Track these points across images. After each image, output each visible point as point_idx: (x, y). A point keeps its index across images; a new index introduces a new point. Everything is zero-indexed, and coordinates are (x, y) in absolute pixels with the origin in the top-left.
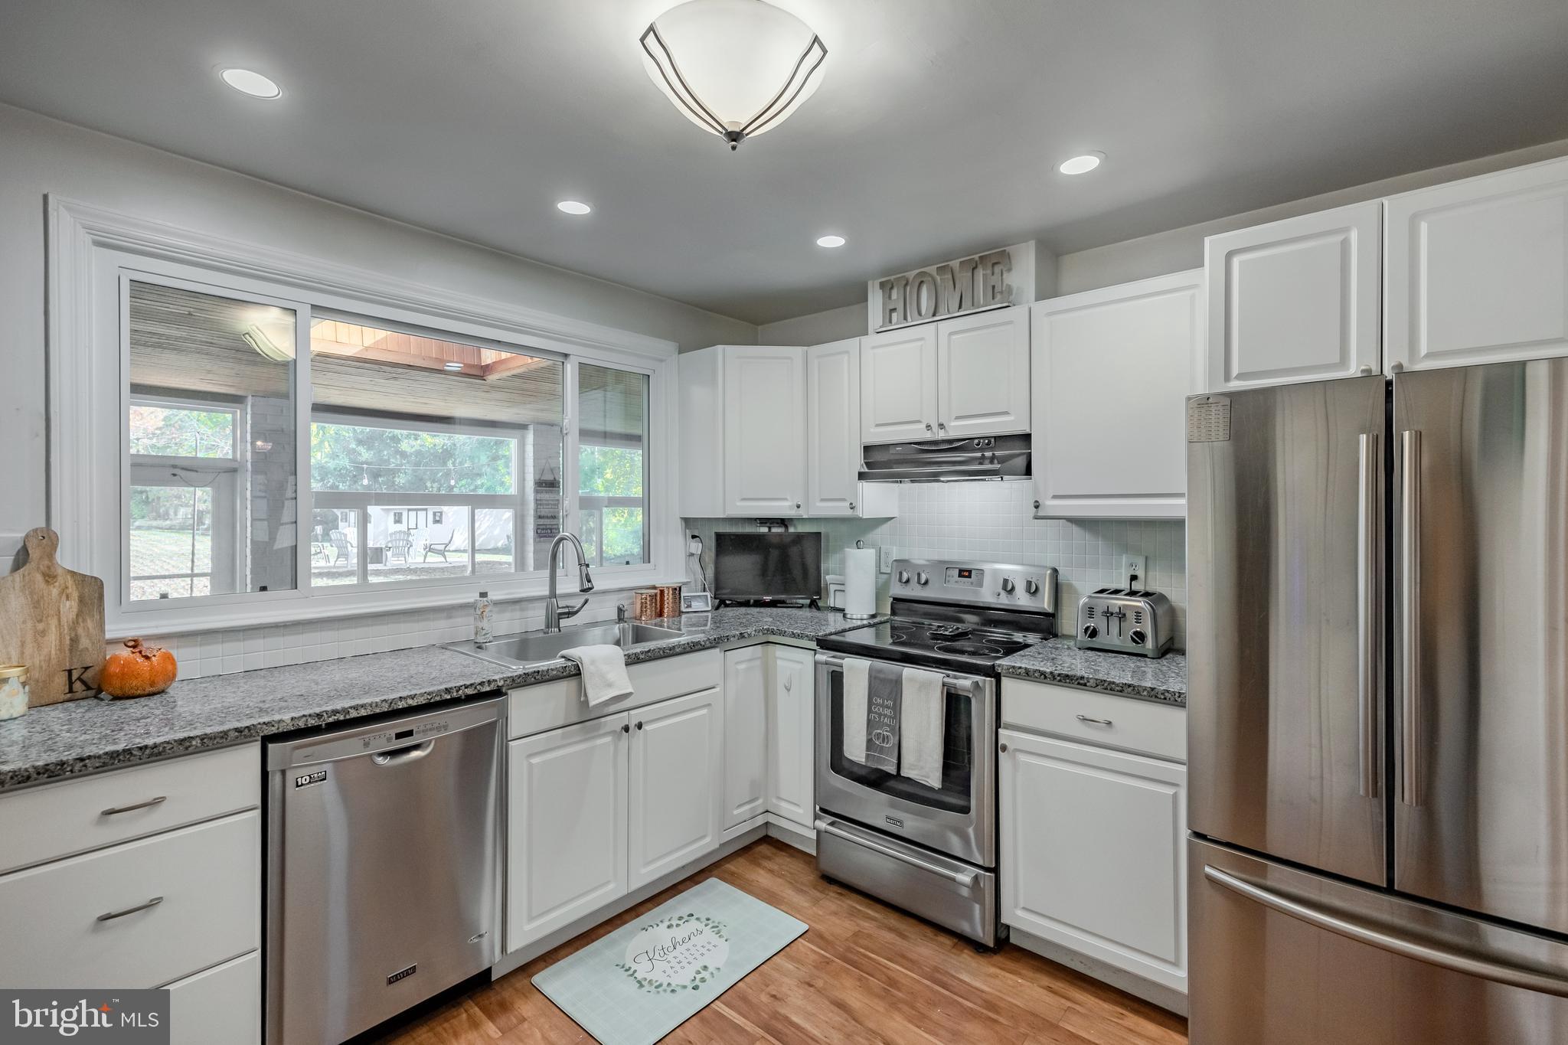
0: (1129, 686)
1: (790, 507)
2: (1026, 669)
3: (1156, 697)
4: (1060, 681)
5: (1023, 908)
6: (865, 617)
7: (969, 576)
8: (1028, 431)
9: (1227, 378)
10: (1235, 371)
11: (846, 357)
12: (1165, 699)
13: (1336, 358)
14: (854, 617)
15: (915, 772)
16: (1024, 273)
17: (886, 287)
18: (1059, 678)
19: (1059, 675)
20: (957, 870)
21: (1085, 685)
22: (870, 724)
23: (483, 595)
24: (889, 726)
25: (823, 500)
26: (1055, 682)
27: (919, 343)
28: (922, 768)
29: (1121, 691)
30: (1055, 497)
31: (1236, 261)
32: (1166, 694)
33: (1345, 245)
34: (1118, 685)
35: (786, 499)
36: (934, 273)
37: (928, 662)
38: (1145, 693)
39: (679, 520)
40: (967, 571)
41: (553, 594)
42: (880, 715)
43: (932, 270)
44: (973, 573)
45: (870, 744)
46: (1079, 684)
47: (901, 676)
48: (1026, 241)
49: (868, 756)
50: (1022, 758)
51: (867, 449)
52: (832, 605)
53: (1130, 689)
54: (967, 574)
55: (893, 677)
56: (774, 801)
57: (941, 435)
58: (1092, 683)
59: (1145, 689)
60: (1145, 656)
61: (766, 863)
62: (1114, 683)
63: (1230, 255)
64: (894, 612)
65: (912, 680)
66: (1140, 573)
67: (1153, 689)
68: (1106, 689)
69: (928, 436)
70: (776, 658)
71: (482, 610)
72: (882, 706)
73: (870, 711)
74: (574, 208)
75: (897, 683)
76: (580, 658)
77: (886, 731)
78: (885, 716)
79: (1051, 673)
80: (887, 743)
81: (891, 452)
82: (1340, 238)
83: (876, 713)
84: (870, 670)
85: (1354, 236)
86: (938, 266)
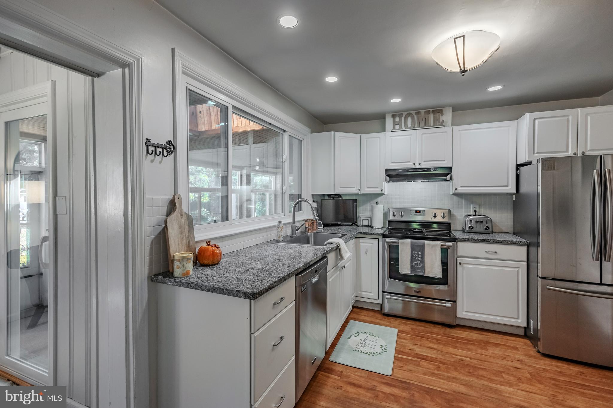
0: (504, 241)
1: (356, 190)
2: (468, 238)
3: (513, 243)
4: (480, 241)
5: (466, 311)
6: (380, 227)
7: (420, 212)
8: (451, 166)
9: (534, 153)
10: (536, 151)
11: (378, 139)
12: (516, 244)
13: (565, 150)
14: (377, 227)
15: (431, 274)
16: (447, 116)
17: (394, 116)
18: (480, 240)
19: (480, 239)
20: (445, 303)
21: (489, 242)
22: (412, 261)
23: (280, 222)
24: (420, 260)
25: (368, 188)
26: (478, 242)
27: (410, 136)
28: (433, 272)
29: (501, 243)
30: (461, 187)
31: (537, 121)
32: (516, 242)
33: (568, 120)
34: (500, 241)
35: (354, 187)
36: (414, 114)
37: (431, 239)
38: (510, 242)
39: (311, 195)
40: (419, 211)
41: (294, 222)
42: (416, 257)
43: (413, 113)
44: (421, 211)
45: (412, 267)
46: (487, 242)
47: (424, 244)
48: (449, 107)
49: (411, 271)
50: (466, 266)
51: (386, 171)
52: (361, 224)
53: (504, 242)
54: (419, 212)
55: (422, 244)
56: (359, 292)
57: (419, 167)
58: (492, 241)
59: (509, 241)
60: (489, 234)
61: (361, 314)
62: (499, 240)
63: (535, 119)
64: (389, 225)
65: (428, 245)
66: (477, 210)
67: (512, 241)
68: (496, 242)
69: (413, 167)
70: (360, 242)
71: (281, 228)
72: (417, 254)
73: (412, 256)
74: (332, 79)
75: (423, 247)
76: (339, 243)
77: (419, 262)
78: (418, 257)
79: (477, 239)
80: (419, 266)
81: (397, 172)
82: (567, 118)
83: (414, 257)
84: (411, 242)
85: (570, 118)
86: (416, 111)
